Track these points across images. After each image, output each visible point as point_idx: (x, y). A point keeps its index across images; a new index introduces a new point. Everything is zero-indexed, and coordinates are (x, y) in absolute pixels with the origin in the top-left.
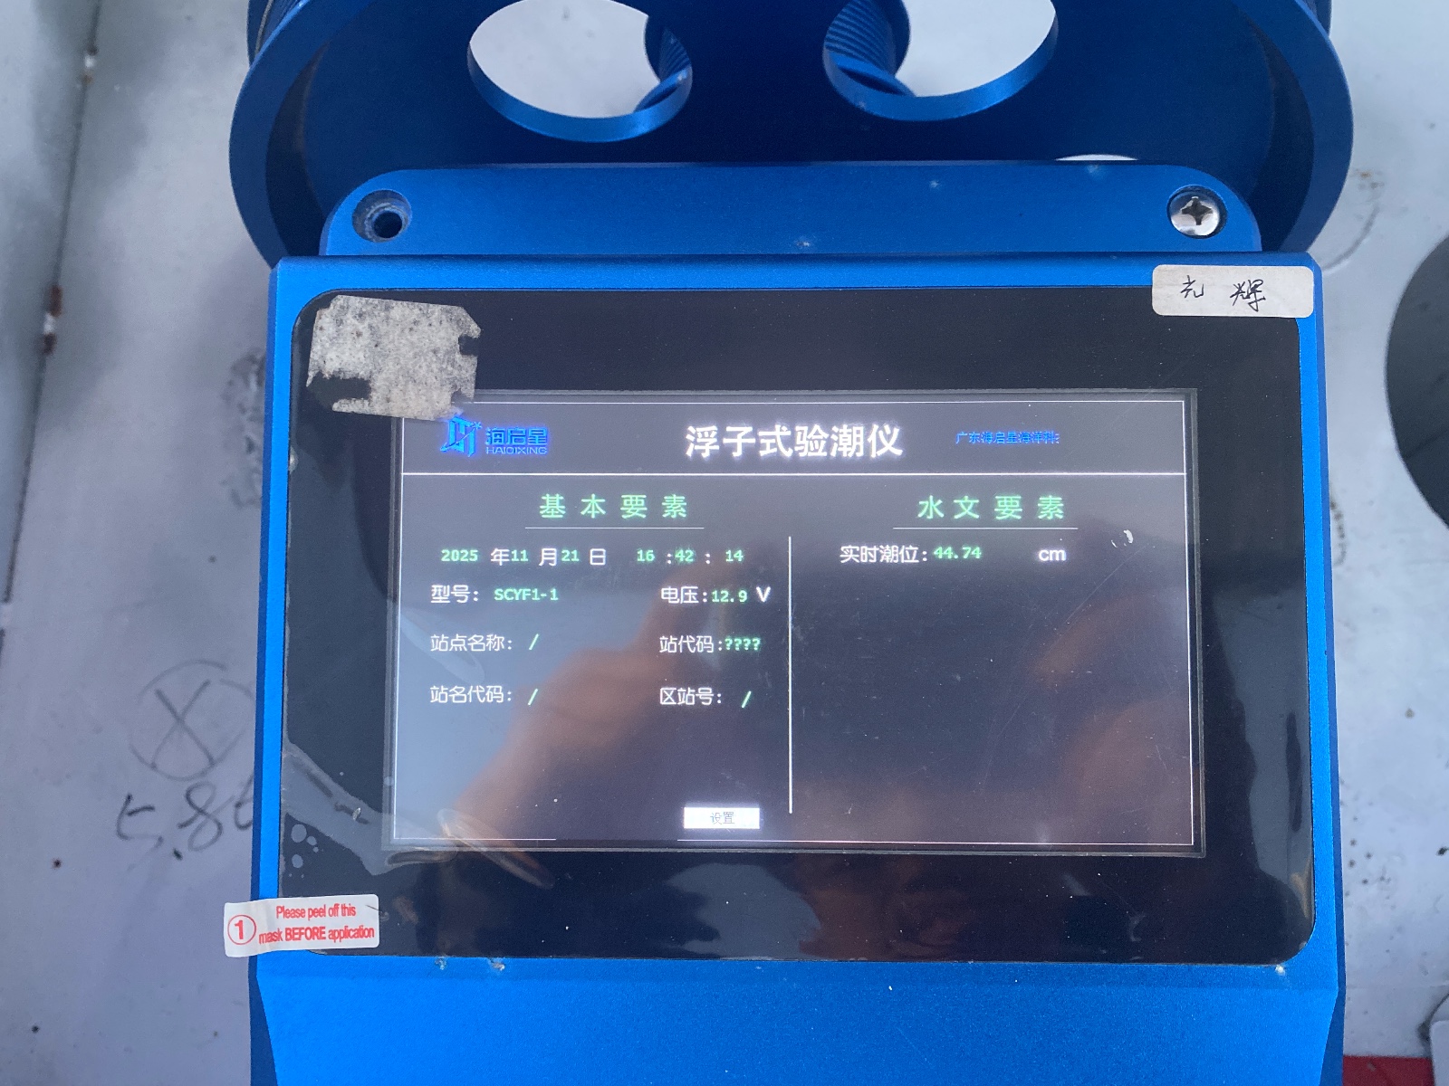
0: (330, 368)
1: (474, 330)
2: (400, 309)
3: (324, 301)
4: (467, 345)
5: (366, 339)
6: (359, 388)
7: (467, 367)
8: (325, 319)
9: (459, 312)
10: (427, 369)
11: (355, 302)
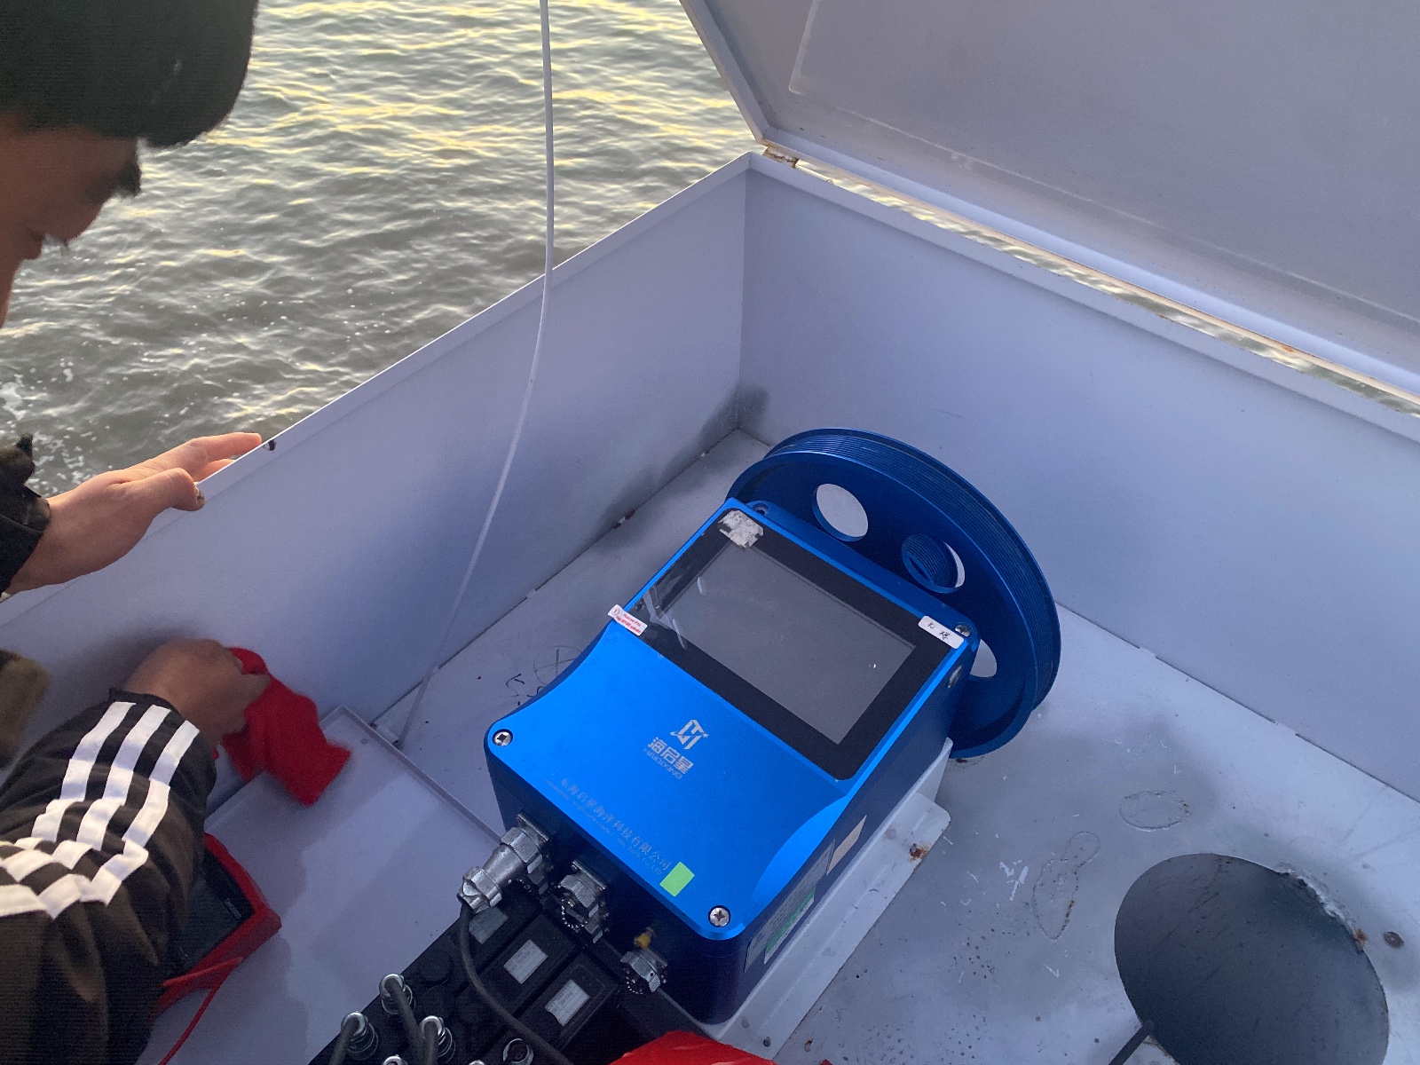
0: (725, 522)
1: (762, 534)
2: (750, 521)
3: (735, 510)
4: (757, 536)
5: (738, 522)
6: (728, 529)
7: (755, 540)
8: (732, 513)
9: (762, 529)
10: (745, 535)
11: (741, 514)
